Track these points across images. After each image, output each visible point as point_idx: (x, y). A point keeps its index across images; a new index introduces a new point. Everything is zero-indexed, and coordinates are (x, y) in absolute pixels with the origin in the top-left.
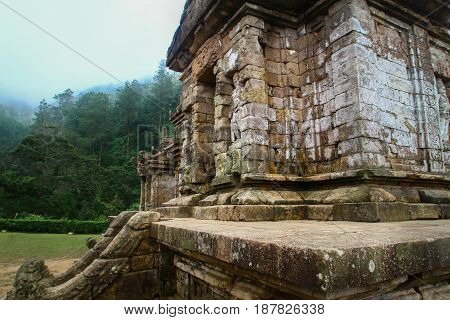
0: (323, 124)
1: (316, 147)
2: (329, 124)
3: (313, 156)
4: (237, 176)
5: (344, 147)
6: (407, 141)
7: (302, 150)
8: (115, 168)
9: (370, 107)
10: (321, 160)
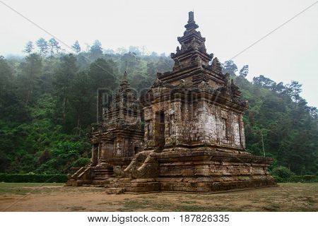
0: (195, 131)
1: (193, 137)
2: (197, 132)
3: (192, 140)
4: (174, 144)
5: (201, 138)
6: (215, 137)
7: (190, 138)
9: (207, 129)
10: (195, 141)
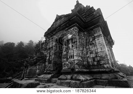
0: (93, 55)
1: (92, 62)
2: (95, 56)
3: (91, 64)
5: (102, 62)
7: (88, 62)
8: (12, 62)
